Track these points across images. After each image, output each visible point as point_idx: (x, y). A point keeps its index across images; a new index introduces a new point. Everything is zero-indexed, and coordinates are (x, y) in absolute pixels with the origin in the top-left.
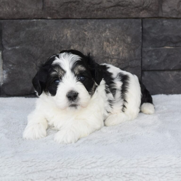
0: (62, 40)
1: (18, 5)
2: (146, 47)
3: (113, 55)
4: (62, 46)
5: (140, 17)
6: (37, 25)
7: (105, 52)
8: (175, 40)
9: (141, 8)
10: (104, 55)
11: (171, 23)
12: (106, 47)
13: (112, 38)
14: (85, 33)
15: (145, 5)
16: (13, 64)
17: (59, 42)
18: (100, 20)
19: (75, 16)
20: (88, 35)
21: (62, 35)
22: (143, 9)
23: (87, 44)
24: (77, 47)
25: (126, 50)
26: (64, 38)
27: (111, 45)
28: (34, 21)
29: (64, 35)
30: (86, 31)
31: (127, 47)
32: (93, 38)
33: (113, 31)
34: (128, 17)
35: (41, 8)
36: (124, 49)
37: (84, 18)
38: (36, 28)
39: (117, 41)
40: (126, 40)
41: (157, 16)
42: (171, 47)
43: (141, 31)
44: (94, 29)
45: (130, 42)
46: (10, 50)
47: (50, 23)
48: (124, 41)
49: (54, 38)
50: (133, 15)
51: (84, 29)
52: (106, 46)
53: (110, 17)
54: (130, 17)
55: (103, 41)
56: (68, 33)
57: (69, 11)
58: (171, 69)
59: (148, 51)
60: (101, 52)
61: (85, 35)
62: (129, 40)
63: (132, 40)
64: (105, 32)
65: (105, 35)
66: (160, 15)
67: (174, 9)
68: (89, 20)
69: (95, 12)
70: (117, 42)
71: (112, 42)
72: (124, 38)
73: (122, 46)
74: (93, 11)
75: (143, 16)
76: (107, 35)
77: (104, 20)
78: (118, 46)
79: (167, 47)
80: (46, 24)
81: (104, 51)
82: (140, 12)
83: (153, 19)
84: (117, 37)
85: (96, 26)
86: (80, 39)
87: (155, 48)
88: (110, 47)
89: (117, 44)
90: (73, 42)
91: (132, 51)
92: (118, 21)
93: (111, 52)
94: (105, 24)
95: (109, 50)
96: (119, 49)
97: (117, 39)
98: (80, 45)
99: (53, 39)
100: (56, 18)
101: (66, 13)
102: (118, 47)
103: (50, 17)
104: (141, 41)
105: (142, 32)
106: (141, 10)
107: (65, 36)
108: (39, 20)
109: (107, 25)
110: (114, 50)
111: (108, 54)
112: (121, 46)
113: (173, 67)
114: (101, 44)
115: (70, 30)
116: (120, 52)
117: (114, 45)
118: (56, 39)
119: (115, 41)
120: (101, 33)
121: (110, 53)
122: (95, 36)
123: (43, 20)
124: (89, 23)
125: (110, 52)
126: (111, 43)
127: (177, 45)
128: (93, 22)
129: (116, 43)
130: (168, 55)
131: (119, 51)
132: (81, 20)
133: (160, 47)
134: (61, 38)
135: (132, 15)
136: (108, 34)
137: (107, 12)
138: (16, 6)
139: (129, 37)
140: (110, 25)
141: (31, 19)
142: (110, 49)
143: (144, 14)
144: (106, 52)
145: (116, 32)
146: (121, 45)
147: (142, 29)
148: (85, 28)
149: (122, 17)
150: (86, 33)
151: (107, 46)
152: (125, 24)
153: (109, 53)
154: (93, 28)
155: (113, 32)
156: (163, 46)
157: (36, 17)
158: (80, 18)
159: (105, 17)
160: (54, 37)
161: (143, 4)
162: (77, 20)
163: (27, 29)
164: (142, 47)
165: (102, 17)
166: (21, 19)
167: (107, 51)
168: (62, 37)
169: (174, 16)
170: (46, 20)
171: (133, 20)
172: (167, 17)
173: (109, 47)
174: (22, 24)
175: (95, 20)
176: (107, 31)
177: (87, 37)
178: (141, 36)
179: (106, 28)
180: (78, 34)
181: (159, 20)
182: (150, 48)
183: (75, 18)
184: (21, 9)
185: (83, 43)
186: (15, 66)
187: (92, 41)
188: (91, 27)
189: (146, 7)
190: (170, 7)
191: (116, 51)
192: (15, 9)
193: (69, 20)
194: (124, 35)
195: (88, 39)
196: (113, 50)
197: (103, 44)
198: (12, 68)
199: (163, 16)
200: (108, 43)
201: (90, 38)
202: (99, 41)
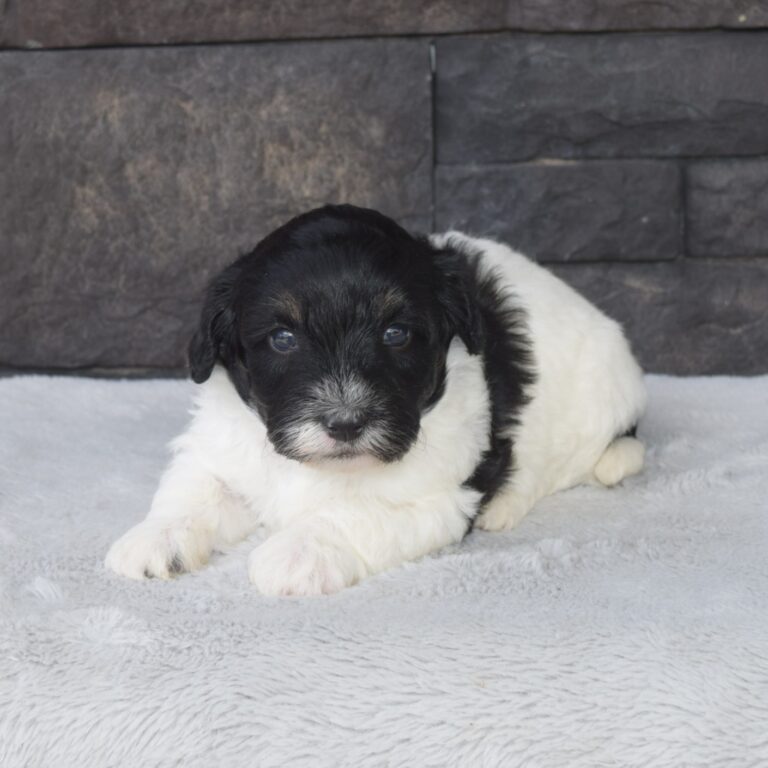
0: (89, 139)
2: (453, 163)
3: (306, 199)
4: (90, 164)
5: (423, 30)
7: (271, 190)
8: (578, 129)
10: (268, 201)
11: (563, 55)
12: (275, 167)
13: (299, 127)
14: (183, 105)
17: (75, 148)
18: (248, 50)
19: (142, 34)
20: (199, 113)
21: (86, 119)
23: (194, 155)
24: (153, 168)
25: (363, 176)
26: (95, 132)
27: (295, 154)
29: (95, 119)
30: (187, 98)
31: (367, 165)
32: (218, 128)
33: (303, 95)
34: (370, 32)
36: (356, 174)
37: (180, 40)
39: (324, 137)
40: (363, 132)
41: (497, 25)
42: (566, 159)
43: (428, 92)
44: (224, 89)
45: (379, 144)
47: (38, 66)
48: (353, 136)
49: (54, 131)
50: (393, 22)
51: (178, 90)
52: (275, 161)
53: (294, 35)
54: (382, 31)
55: (262, 141)
56: (112, 107)
57: (116, 13)
58: (567, 257)
59: (462, 181)
60: (255, 188)
61: (185, 115)
62: (376, 131)
63: (389, 134)
64: (270, 102)
65: (270, 115)
66: (514, 19)
68: (203, 48)
69: (227, 14)
70: (321, 144)
71: (302, 145)
72: (354, 124)
73: (347, 158)
74: (220, 9)
75: (438, 26)
76: (279, 115)
77: (264, 48)
78: (330, 158)
79: (548, 162)
80: (21, 72)
81: (264, 182)
82: (420, 12)
83: (486, 37)
84: (320, 122)
85: (231, 77)
86: (161, 133)
87: (492, 168)
88: (295, 166)
89: (322, 151)
90: (134, 148)
91: (393, 182)
92: (327, 50)
93: (298, 188)
94: (270, 67)
95: (288, 178)
96: (331, 174)
97: (324, 129)
98: (164, 160)
99: (51, 135)
100: (61, 44)
101: (103, 23)
102: (330, 163)
103: (37, 39)
104: (429, 136)
105: (435, 98)
107: (100, 123)
109: (280, 72)
110: (310, 180)
111: (282, 197)
112: (343, 161)
113: (575, 248)
114: (255, 155)
115: (123, 94)
116: (339, 185)
117: (309, 157)
118: (63, 135)
119: (315, 138)
120: (251, 107)
121: (294, 193)
122: (227, 120)
124: (203, 65)
125: (291, 186)
126: (296, 146)
127: (592, 152)
128: (219, 55)
129: (318, 147)
130: (551, 197)
131: (331, 181)
132: (166, 51)
133: (516, 161)
134: (82, 132)
135: (387, 22)
136: (285, 109)
137: (277, 13)
139: (374, 121)
140: (291, 69)
142: (292, 173)
143: (438, 19)
144: (274, 185)
145: (319, 98)
146: (340, 156)
147: (435, 83)
148: (184, 85)
149: (344, 34)
150: (188, 107)
151: (282, 163)
152: (356, 64)
153: (289, 192)
154: (219, 84)
155: (304, 101)
156: (531, 158)
158: (165, 41)
159: (272, 36)
160: (53, 128)
162: (150, 53)
164: (435, 162)
165: (255, 35)
167: (279, 183)
168: (89, 127)
169: (575, 25)
170: (20, 54)
171: (393, 44)
172: (548, 29)
173: (290, 164)
175: (229, 49)
176: (280, 97)
177: (193, 126)
178: (428, 113)
179: (275, 84)
180: (154, 110)
181: (510, 43)
182: (474, 168)
183: (141, 40)
185: (175, 151)
187: (214, 138)
188: (210, 79)
191: (321, 180)
193: (117, 52)
194: (352, 114)
195: (198, 131)
196: (305, 177)
197: (262, 154)
199: (527, 25)
200: (284, 150)
201: (204, 129)
202: (241, 140)
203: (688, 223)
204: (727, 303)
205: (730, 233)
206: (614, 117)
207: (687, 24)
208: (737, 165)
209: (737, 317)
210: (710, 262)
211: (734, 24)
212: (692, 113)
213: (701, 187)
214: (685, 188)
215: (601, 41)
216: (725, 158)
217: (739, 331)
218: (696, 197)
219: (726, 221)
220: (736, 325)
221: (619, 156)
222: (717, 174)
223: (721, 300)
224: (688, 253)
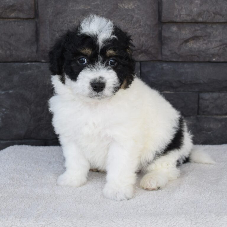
1: (12, 48)
5: (138, 60)
6: (30, 69)
8: (175, 84)
9: (139, 51)
11: (171, 67)
15: (144, 48)
16: (7, 108)
22: (142, 52)
28: (28, 65)
35: (35, 50)
38: (30, 72)
41: (156, 59)
42: (171, 91)
46: (3, 94)
66: (160, 58)
67: (175, 53)
75: (142, 60)
79: (166, 92)
80: (40, 68)
82: (138, 56)
83: (152, 62)
99: (47, 83)
103: (44, 60)
106: (140, 53)
108: (33, 63)
123: (37, 64)
127: (177, 90)
138: (9, 49)
141: (25, 62)
143: (142, 57)
157: (30, 60)
161: (142, 47)
163: (21, 73)
166: (14, 62)
169: (174, 60)
170: (40, 63)
172: (167, 60)
174: (15, 67)
181: (158, 64)
184: (14, 51)
186: (9, 110)
189: (145, 50)
190: (170, 51)
192: (8, 52)
198: (5, 113)
199: (163, 59)
203: (199, 107)
204: (208, 126)
205: (209, 110)
206: (183, 82)
207: (201, 60)
208: (211, 93)
209: (210, 129)
210: (203, 116)
211: (212, 61)
212: (202, 82)
213: (202, 99)
214: (199, 99)
215: (181, 64)
216: (208, 92)
217: (210, 133)
218: (201, 101)
219: (208, 107)
220: (209, 131)
221: (183, 91)
222: (206, 96)
223: (206, 126)
224: (198, 114)
